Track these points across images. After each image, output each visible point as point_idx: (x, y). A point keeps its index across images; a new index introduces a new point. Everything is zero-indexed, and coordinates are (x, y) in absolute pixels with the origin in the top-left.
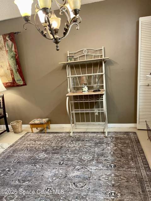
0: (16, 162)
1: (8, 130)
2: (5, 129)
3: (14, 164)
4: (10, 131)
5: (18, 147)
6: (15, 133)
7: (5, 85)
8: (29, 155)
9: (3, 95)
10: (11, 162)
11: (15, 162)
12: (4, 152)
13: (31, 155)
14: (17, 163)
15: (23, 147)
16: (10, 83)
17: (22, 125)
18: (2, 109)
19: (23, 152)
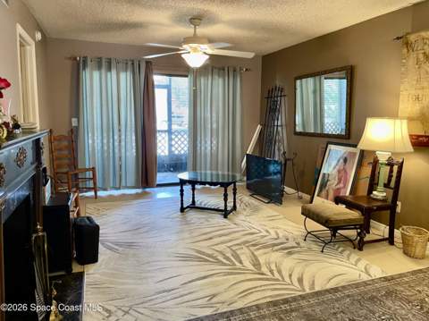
1: (391, 240)
4: (395, 244)
5: (402, 289)
6: (406, 253)
7: (414, 141)
9: (403, 162)
10: (374, 314)
12: (368, 282)
15: (412, 296)
16: (426, 137)
18: (392, 191)
19: (409, 308)
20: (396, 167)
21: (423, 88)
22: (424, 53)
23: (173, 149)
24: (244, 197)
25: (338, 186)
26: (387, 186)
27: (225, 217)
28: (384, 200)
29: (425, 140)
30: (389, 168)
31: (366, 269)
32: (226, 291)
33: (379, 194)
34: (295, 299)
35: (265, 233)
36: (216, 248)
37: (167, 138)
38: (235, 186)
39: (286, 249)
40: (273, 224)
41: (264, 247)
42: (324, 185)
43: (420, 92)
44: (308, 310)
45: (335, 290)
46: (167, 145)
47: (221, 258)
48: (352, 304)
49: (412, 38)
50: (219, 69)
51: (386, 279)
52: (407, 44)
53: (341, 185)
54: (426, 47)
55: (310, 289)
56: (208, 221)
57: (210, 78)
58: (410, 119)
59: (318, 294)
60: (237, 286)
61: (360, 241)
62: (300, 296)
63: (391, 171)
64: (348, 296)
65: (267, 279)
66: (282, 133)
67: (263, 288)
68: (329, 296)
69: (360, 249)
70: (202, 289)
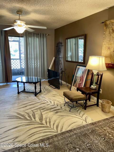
0: (88, 147)
1: (97, 105)
2: (96, 103)
3: (85, 147)
4: (99, 106)
5: (98, 129)
7: (107, 66)
8: (103, 147)
9: (102, 74)
10: (84, 143)
11: (88, 145)
12: (85, 126)
13: (105, 150)
14: (89, 149)
15: (101, 133)
16: (112, 64)
17: (111, 106)
18: (98, 86)
19: (99, 139)
20: (100, 76)
21: (111, 44)
22: (112, 29)
23: (22, 66)
24: (46, 86)
25: (80, 82)
26: (96, 83)
27: (36, 95)
28: (95, 89)
29: (111, 65)
30: (97, 76)
31: (85, 119)
32: (23, 134)
33: (93, 87)
34: (52, 137)
35: (49, 103)
36: (26, 111)
37: (19, 62)
38: (40, 83)
39: (56, 110)
40: (54, 98)
41: (47, 110)
42: (75, 82)
43: (110, 46)
44: (56, 143)
45: (71, 131)
46: (19, 64)
47: (27, 117)
48: (76, 138)
49: (108, 22)
50: (37, 34)
51: (92, 124)
52: (106, 25)
53: (81, 82)
54: (113, 26)
55: (60, 131)
56: (28, 98)
57: (33, 38)
58: (106, 57)
59: (63, 133)
60: (29, 131)
61: (85, 106)
62: (55, 135)
63: (98, 78)
64: (75, 134)
65: (43, 127)
66: (62, 61)
67: (40, 132)
68: (67, 134)
69: (85, 109)
70: (13, 134)
